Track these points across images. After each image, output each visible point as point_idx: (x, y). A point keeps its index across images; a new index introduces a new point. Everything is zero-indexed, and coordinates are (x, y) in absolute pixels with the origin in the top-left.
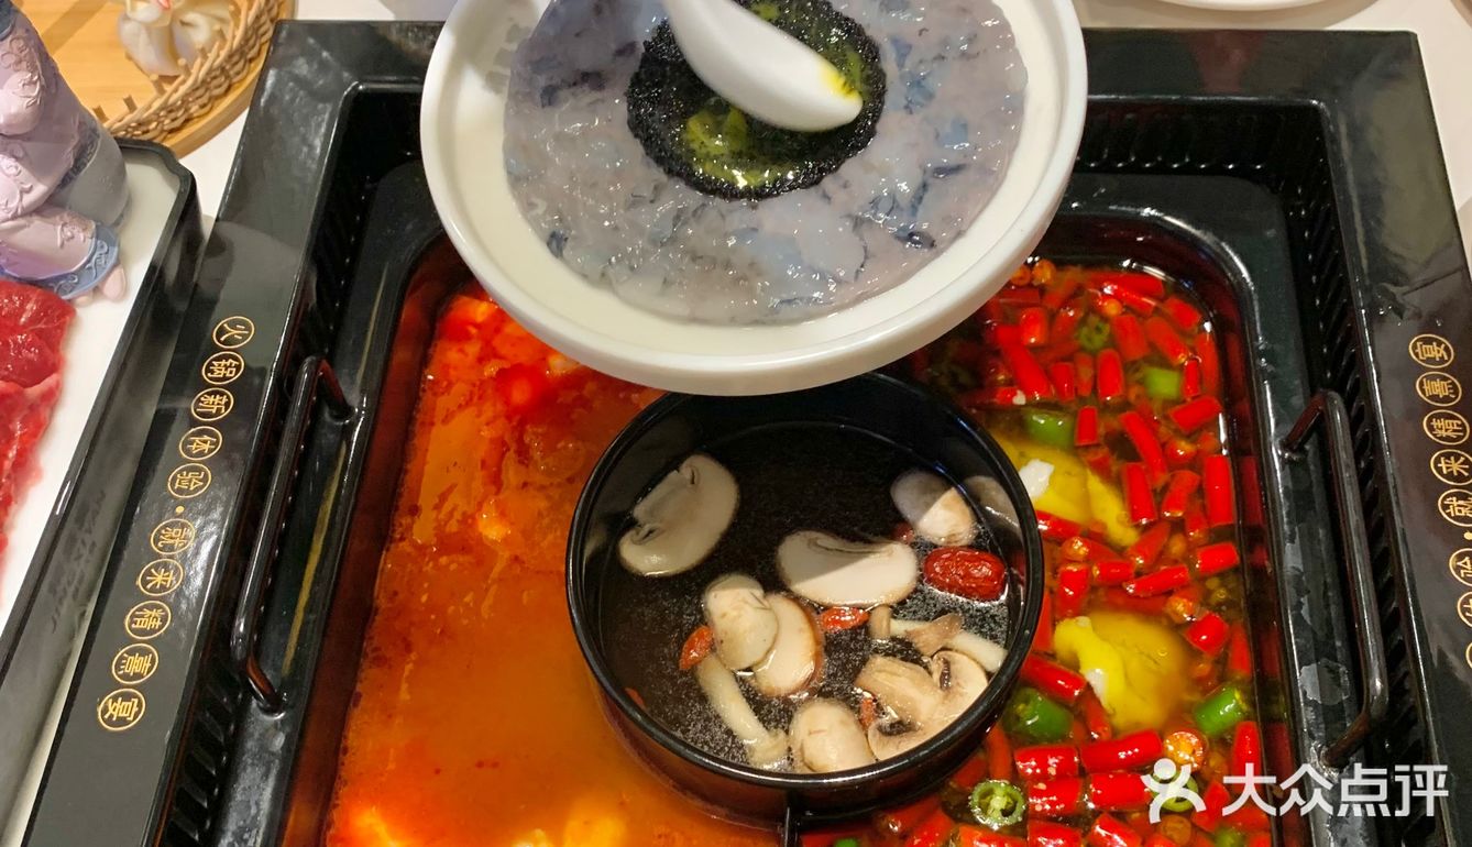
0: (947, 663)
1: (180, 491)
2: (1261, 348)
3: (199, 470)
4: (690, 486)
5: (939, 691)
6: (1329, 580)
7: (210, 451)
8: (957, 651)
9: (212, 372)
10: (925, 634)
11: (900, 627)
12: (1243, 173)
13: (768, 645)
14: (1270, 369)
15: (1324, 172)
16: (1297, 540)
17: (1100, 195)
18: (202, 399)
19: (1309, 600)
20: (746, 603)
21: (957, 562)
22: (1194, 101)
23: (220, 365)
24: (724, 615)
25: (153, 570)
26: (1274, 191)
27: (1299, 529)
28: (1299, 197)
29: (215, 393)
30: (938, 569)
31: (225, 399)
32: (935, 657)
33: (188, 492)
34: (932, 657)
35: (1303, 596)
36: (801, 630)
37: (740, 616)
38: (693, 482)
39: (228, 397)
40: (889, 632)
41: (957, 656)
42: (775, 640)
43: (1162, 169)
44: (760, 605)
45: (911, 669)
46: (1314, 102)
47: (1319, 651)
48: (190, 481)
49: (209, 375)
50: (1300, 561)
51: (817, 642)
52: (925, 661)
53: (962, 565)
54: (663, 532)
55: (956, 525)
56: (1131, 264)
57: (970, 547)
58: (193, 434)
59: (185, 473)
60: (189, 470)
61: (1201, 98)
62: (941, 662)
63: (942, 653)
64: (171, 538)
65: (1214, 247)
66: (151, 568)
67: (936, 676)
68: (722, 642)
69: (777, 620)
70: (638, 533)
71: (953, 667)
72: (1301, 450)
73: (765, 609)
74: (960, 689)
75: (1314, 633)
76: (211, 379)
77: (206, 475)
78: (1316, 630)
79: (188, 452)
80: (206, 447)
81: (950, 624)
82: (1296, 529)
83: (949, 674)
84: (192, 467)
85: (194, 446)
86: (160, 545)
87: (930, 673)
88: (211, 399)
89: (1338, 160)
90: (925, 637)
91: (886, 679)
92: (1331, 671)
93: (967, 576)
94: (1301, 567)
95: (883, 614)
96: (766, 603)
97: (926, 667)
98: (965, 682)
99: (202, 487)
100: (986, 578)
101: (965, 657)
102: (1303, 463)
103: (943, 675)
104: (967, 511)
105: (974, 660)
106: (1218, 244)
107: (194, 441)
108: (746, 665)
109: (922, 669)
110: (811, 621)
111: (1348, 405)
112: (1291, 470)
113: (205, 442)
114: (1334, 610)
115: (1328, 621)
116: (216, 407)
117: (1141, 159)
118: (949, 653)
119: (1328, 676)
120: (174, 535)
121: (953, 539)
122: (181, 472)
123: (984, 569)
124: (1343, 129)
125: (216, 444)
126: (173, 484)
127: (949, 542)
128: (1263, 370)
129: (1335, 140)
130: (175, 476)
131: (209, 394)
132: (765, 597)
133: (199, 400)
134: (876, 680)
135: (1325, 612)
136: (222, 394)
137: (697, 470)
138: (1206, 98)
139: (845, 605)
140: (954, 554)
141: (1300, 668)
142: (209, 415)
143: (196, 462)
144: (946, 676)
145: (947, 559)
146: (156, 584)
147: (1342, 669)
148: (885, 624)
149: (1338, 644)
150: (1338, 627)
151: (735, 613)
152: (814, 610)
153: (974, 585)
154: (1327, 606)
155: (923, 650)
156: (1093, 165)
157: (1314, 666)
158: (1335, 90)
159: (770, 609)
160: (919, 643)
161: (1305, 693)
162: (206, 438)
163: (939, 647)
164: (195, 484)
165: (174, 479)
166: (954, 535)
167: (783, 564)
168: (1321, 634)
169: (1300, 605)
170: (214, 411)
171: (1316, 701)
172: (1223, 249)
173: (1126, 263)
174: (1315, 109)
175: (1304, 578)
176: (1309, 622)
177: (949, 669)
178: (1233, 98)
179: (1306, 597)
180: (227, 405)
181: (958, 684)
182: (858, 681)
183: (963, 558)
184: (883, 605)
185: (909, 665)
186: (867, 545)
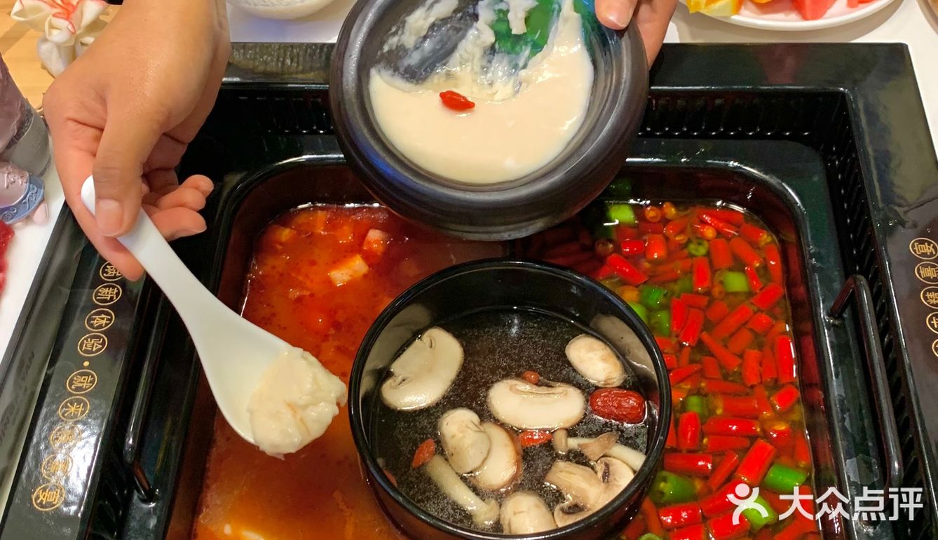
0: (607, 465)
1: (86, 351)
2: (812, 251)
3: (99, 337)
4: (429, 349)
5: (602, 484)
6: (863, 403)
7: (107, 325)
8: (614, 457)
9: (107, 273)
10: (592, 447)
11: (574, 443)
12: (796, 138)
13: (485, 455)
14: (819, 265)
15: (849, 135)
16: (840, 376)
17: (702, 153)
18: (100, 291)
19: (850, 416)
20: (469, 428)
21: (612, 398)
22: (761, 90)
23: (112, 268)
24: (453, 436)
25: (69, 404)
26: (817, 149)
27: (842, 369)
28: (834, 153)
29: (109, 287)
30: (600, 403)
31: (116, 291)
32: (599, 462)
33: (91, 352)
34: (597, 461)
35: (845, 414)
36: (506, 446)
37: (464, 437)
38: (431, 347)
39: (118, 289)
40: (567, 446)
41: (614, 461)
42: (489, 452)
43: (741, 136)
44: (477, 429)
45: (582, 469)
46: (842, 89)
47: (858, 449)
48: (93, 345)
49: (105, 275)
50: (843, 390)
51: (517, 453)
52: (592, 464)
53: (616, 400)
54: (411, 381)
55: (610, 373)
56: (722, 203)
57: (619, 387)
58: (95, 314)
59: (89, 340)
60: (92, 338)
61: (766, 88)
62: (603, 466)
63: (603, 459)
64: (81, 383)
65: (778, 186)
66: (67, 402)
67: (600, 474)
68: (452, 454)
69: (490, 439)
70: (395, 381)
71: (611, 468)
72: (840, 317)
73: (481, 432)
74: (616, 482)
75: (854, 439)
76: (106, 277)
77: (104, 340)
78: (855, 436)
79: (91, 326)
80: (104, 322)
81: (608, 438)
82: (840, 369)
83: (609, 472)
84: (94, 335)
85: (95, 322)
86: (73, 387)
87: (596, 473)
88: (107, 290)
89: (859, 126)
90: (591, 448)
91: (567, 477)
92: (866, 462)
93: (619, 407)
94: (844, 395)
95: (562, 435)
96: (481, 428)
97: (593, 468)
98: (620, 478)
99: (100, 349)
100: (633, 408)
101: (619, 461)
102: (843, 326)
103: (605, 473)
104: (618, 363)
105: (624, 462)
106: (781, 184)
107: (95, 318)
108: (469, 470)
109: (590, 469)
110: (512, 439)
111: (871, 286)
112: (834, 331)
113: (103, 319)
114: (866, 422)
115: (863, 430)
116: (110, 296)
117: (728, 129)
118: (609, 458)
119: (864, 465)
120: (82, 381)
121: (609, 382)
122: (87, 339)
123: (631, 402)
124: (861, 106)
125: (110, 320)
126: (81, 348)
127: (605, 385)
128: (814, 266)
129: (857, 115)
130: (83, 342)
131: (105, 287)
132: (481, 424)
133: (98, 292)
134: (559, 478)
135: (861, 423)
136: (114, 287)
137: (435, 340)
138: (769, 87)
139: (536, 429)
140: (610, 392)
141: (845, 461)
142: (105, 301)
143: (96, 332)
144: (606, 474)
145: (605, 396)
146: (71, 413)
147: (874, 460)
148: (564, 441)
149: (870, 444)
150: (870, 433)
151: (461, 435)
152: (514, 433)
153: (624, 413)
154: (862, 419)
155: (591, 457)
156: (695, 134)
157: (854, 459)
158: (855, 82)
159: (485, 432)
160: (587, 452)
161: (849, 477)
162: (103, 316)
163: (602, 455)
164: (96, 346)
165: (82, 343)
166: (609, 379)
167: (493, 403)
168: (858, 438)
169: (844, 419)
170: (109, 298)
171: (857, 483)
172: (784, 187)
173: (719, 203)
174: (843, 93)
175: (845, 402)
176: (850, 430)
177: (608, 469)
178: (787, 87)
179: (848, 414)
180: (117, 294)
181: (615, 479)
182: (546, 478)
183: (616, 395)
184: (562, 429)
185: (581, 467)
186: (550, 389)
